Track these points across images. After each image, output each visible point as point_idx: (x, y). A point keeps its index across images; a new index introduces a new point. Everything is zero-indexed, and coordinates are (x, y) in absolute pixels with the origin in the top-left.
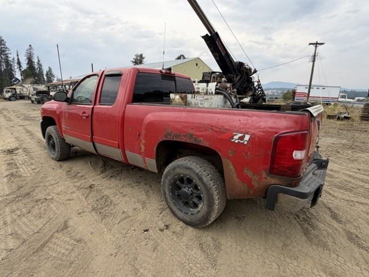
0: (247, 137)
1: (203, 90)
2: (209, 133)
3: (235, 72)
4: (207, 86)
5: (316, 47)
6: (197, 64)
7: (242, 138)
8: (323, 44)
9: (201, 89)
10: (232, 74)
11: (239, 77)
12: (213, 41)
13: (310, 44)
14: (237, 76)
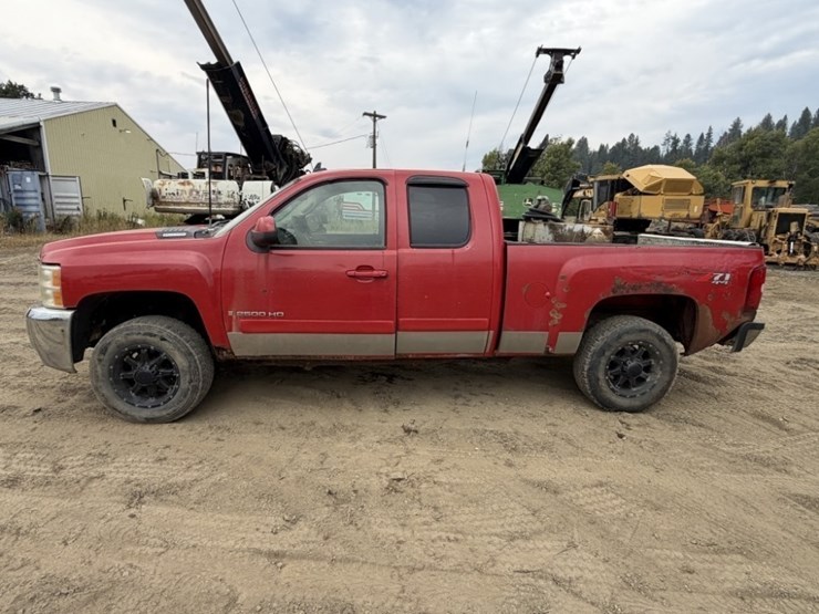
0: (728, 277)
1: (232, 196)
2: (683, 278)
3: (278, 159)
4: (241, 189)
5: (375, 121)
6: (114, 122)
7: (722, 279)
8: (384, 117)
9: (224, 193)
10: (272, 162)
11: (285, 170)
12: (227, 80)
13: (365, 114)
14: (281, 167)
